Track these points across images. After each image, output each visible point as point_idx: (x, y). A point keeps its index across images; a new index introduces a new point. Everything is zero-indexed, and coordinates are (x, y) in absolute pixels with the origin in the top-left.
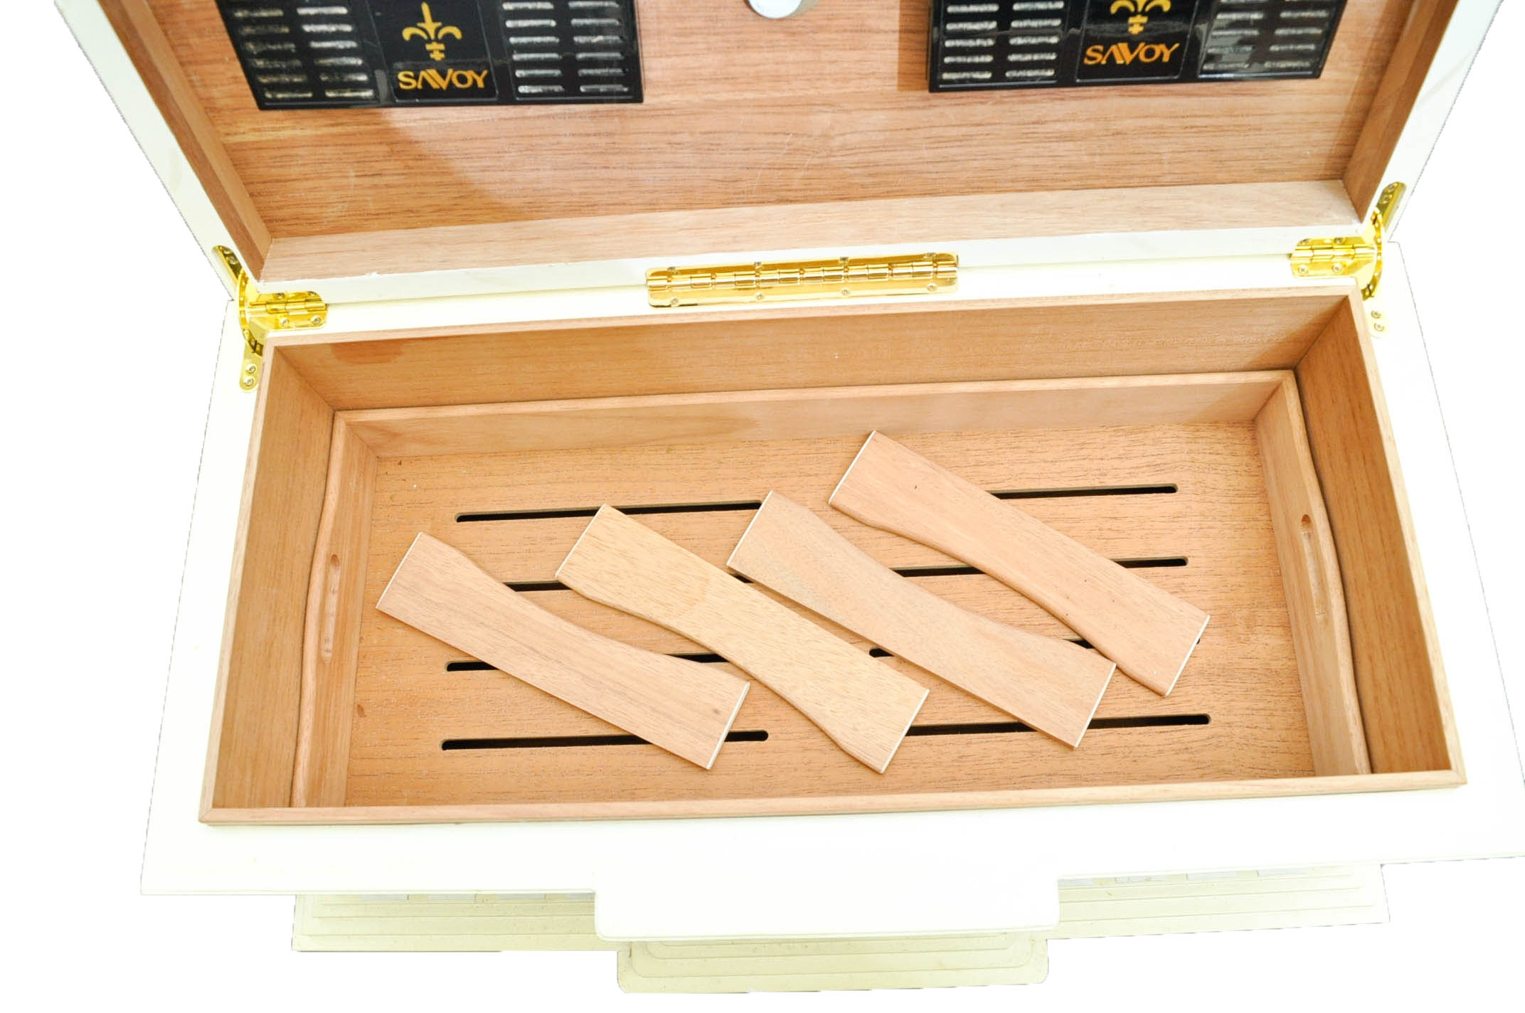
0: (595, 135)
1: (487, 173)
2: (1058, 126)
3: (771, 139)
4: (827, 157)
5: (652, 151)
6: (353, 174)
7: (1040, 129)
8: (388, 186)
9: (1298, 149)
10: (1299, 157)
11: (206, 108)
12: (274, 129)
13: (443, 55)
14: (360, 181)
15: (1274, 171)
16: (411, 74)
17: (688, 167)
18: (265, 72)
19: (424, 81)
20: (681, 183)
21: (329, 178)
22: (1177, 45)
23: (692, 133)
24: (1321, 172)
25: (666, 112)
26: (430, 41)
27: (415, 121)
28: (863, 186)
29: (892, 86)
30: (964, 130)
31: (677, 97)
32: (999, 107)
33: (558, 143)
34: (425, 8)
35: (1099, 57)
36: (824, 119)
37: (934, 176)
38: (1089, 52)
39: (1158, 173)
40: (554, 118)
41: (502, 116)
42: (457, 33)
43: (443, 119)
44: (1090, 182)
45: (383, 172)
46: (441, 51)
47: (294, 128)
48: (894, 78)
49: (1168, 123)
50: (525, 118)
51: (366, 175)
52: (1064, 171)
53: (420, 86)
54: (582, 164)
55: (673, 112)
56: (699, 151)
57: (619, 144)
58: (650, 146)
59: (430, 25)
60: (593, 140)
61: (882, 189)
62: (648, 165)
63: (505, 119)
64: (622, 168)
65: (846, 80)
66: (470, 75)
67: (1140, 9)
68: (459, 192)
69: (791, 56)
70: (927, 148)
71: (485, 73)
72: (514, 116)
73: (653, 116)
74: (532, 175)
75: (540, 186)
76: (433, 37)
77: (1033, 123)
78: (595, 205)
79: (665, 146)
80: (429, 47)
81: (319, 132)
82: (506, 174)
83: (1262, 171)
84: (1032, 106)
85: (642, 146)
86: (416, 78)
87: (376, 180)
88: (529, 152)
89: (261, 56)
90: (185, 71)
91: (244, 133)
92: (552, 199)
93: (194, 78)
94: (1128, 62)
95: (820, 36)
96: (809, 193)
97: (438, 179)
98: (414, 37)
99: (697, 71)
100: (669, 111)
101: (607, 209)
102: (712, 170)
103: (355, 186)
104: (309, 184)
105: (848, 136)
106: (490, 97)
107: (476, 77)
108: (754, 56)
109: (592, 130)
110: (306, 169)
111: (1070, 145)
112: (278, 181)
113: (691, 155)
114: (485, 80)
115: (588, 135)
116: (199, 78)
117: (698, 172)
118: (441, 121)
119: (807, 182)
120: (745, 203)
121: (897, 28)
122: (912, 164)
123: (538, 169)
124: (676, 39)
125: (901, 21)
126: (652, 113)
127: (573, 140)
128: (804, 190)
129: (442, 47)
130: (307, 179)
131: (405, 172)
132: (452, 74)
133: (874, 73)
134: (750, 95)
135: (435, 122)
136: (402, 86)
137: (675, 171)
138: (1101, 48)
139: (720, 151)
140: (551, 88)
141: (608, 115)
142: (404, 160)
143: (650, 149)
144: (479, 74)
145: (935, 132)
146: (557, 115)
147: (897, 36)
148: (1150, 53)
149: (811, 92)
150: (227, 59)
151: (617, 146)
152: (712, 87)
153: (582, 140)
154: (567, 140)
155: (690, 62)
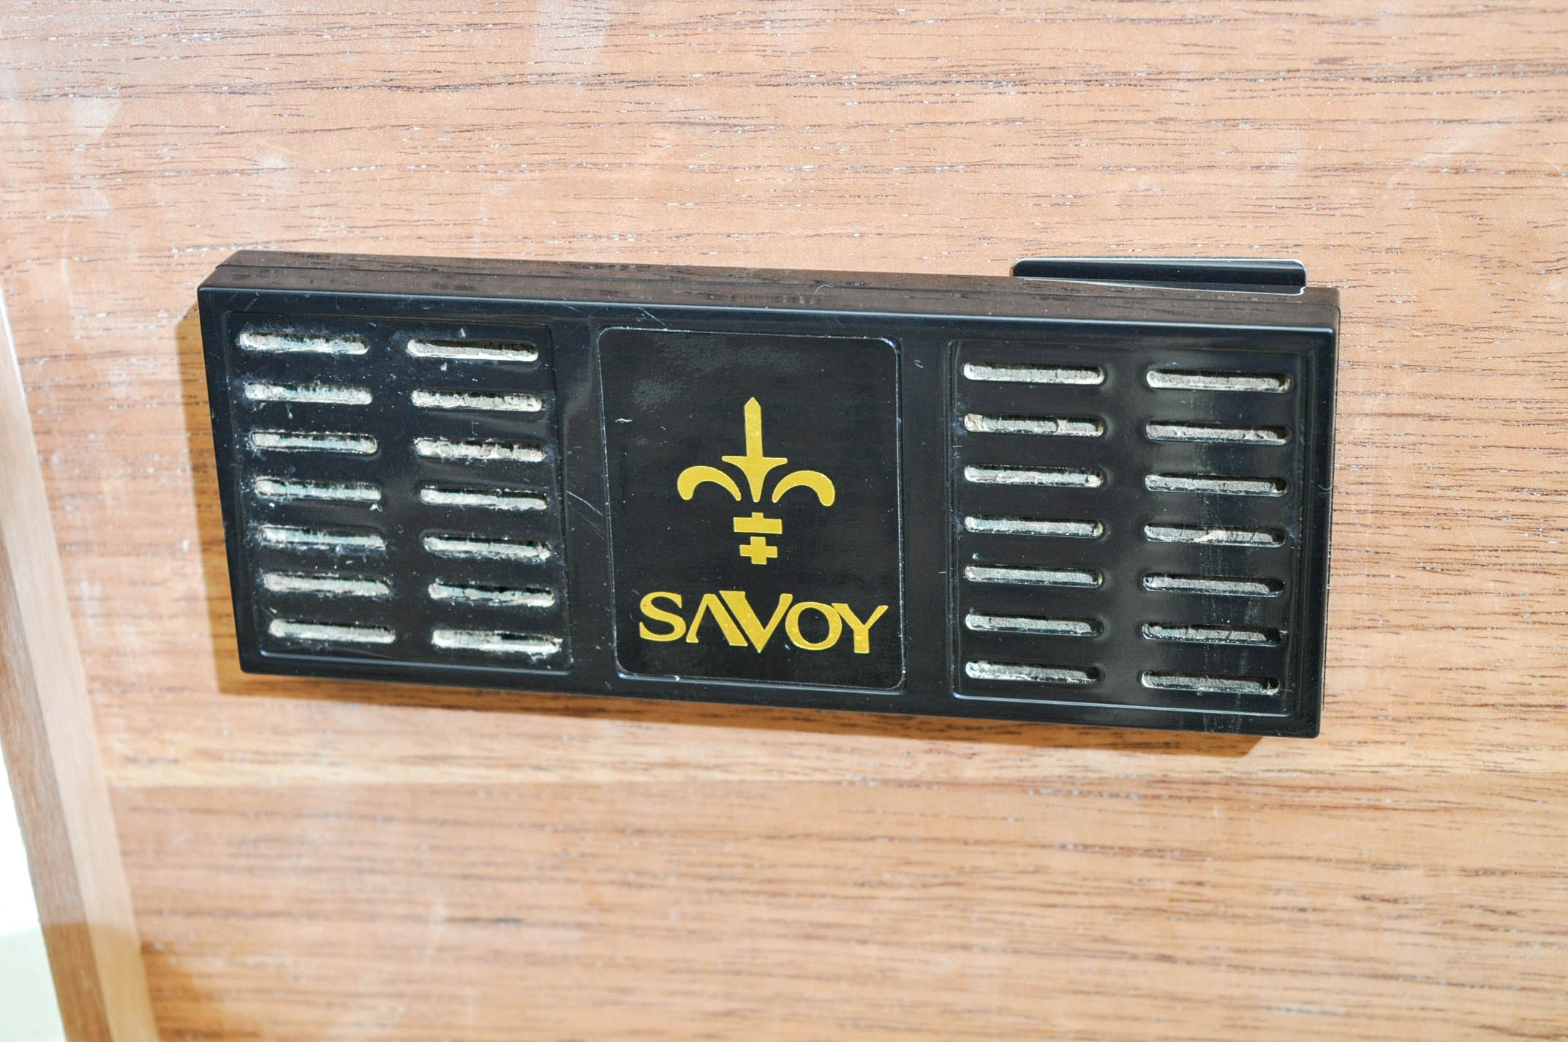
0: (1148, 852)
1: (817, 946)
5: (1309, 916)
6: (441, 911)
8: (533, 959)
11: (93, 678)
12: (261, 758)
13: (773, 552)
14: (455, 935)
16: (677, 599)
17: (1412, 978)
18: (288, 560)
19: (710, 622)
21: (373, 917)
23: (1434, 871)
25: (1365, 798)
26: (746, 508)
27: (649, 767)
33: (1037, 871)
34: (753, 412)
40: (1037, 792)
41: (892, 774)
42: (825, 490)
43: (724, 768)
45: (528, 915)
46: (771, 540)
47: (313, 758)
50: (956, 785)
51: (476, 920)
53: (692, 638)
54: (1096, 940)
55: (1387, 800)
56: (1449, 930)
57: (1214, 886)
58: (1302, 901)
59: (755, 463)
60: (1142, 868)
62: (1293, 962)
63: (901, 784)
64: (1214, 963)
66: (837, 614)
68: (728, 996)
71: (879, 612)
72: (929, 777)
73: (1324, 807)
74: (946, 963)
76: (756, 499)
79: (1350, 903)
80: (740, 525)
81: (377, 778)
82: (873, 951)
85: (1281, 900)
86: (687, 614)
87: (502, 938)
88: (950, 891)
89: (286, 514)
90: (67, 570)
91: (176, 761)
93: (85, 589)
98: (705, 489)
99: (1472, 679)
102: (1485, 993)
103: (442, 949)
104: (314, 931)
106: (879, 684)
107: (853, 621)
109: (1140, 838)
110: (317, 885)
112: (230, 913)
113: (1423, 940)
114: (876, 635)
115: (1127, 851)
116: (97, 590)
117: (1438, 996)
118: (718, 776)
123: (966, 947)
126: (1326, 798)
129: (775, 527)
130: (312, 916)
131: (585, 918)
132: (789, 610)
135: (702, 775)
136: (645, 634)
137: (1370, 985)
139: (1514, 935)
140: (1056, 674)
141: (1196, 793)
142: (595, 883)
143: (1303, 910)
144: (864, 613)
146: (1046, 781)
150: (185, 545)
151: (1207, 892)
152: (1510, 731)
153: (1109, 866)
154: (1060, 862)
155: (1455, 648)
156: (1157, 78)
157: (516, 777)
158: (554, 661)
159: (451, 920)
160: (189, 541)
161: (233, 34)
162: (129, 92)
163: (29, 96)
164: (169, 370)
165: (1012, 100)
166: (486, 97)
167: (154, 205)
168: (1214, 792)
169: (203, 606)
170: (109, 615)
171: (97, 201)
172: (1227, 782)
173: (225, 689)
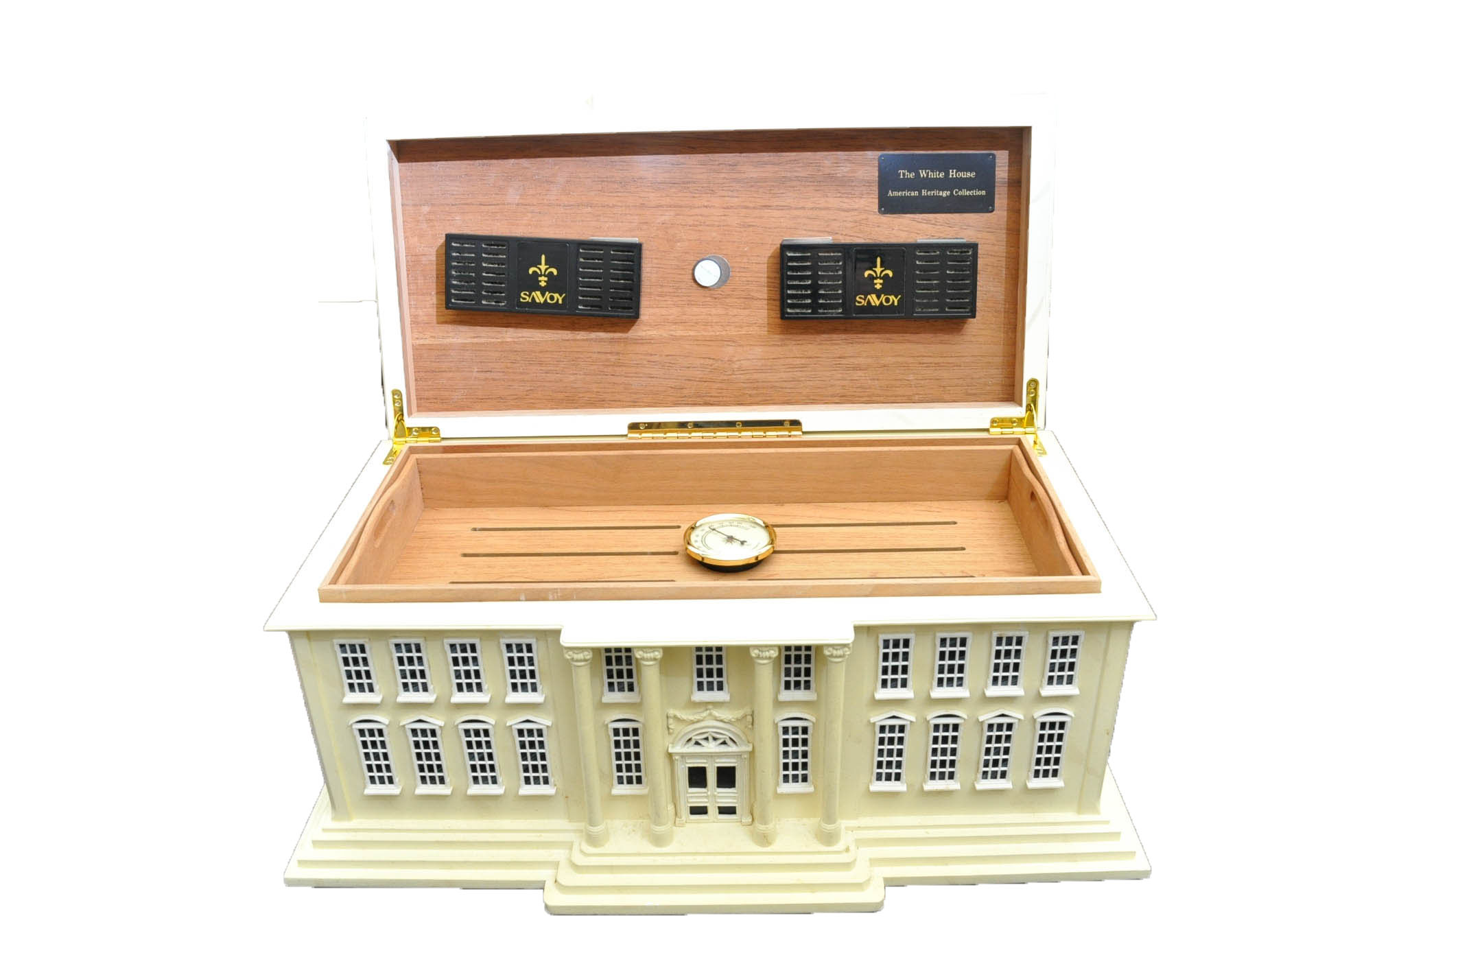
0: (610, 353)
1: (548, 375)
2: (852, 360)
3: (702, 361)
4: (730, 375)
5: (639, 365)
6: (476, 370)
7: (844, 361)
8: (494, 380)
9: (983, 380)
10: (986, 385)
11: (412, 321)
12: (443, 337)
13: (545, 284)
14: (478, 375)
15: (975, 394)
17: (657, 378)
19: (533, 298)
20: (652, 388)
21: (462, 371)
22: (900, 296)
23: (661, 356)
24: (1001, 396)
26: (541, 275)
27: (518, 337)
28: (750, 395)
29: (764, 332)
30: (803, 361)
31: (655, 332)
32: (820, 347)
33: (590, 358)
34: (543, 257)
35: (863, 301)
36: (730, 350)
37: (789, 391)
38: (858, 299)
39: (911, 393)
40: (590, 342)
41: (564, 338)
44: (874, 398)
45: (493, 370)
46: (545, 281)
47: (454, 337)
48: (764, 327)
49: (911, 360)
50: (576, 340)
51: (482, 371)
52: (859, 390)
53: (530, 303)
54: (601, 372)
56: (664, 368)
58: (638, 362)
59: (543, 267)
60: (609, 356)
61: (760, 399)
62: (636, 375)
63: (565, 340)
64: (622, 376)
65: (741, 327)
66: (556, 296)
67: (878, 276)
68: (531, 386)
69: (714, 311)
70: (785, 372)
71: (564, 295)
72: (571, 338)
74: (572, 378)
75: (576, 386)
76: (543, 273)
77: (839, 358)
78: (603, 401)
79: (646, 363)
80: (540, 279)
82: (559, 375)
83: (968, 394)
84: (837, 347)
85: (634, 362)
86: (529, 296)
87: (488, 375)
88: (574, 362)
89: (457, 278)
91: (426, 339)
92: (581, 395)
93: (412, 303)
94: (878, 305)
95: (727, 300)
96: (721, 399)
97: (521, 377)
98: (534, 272)
99: (667, 317)
100: (649, 341)
101: (609, 404)
102: (670, 380)
103: (475, 378)
104: (450, 375)
105: (742, 362)
107: (559, 297)
108: (695, 310)
109: (609, 350)
110: (452, 364)
111: (860, 373)
112: (434, 372)
114: (563, 300)
115: (606, 354)
117: (662, 381)
118: (532, 339)
119: (720, 391)
120: (685, 404)
121: (766, 298)
122: (777, 382)
123: (576, 374)
124: (657, 298)
125: (768, 293)
127: (599, 356)
128: (719, 397)
129: (546, 279)
130: (450, 372)
131: (504, 370)
132: (547, 295)
133: (755, 323)
134: (692, 333)
136: (522, 300)
137: (650, 379)
138: (863, 296)
139: (675, 368)
141: (618, 340)
142: (506, 363)
143: (637, 364)
144: (561, 296)
145: (790, 361)
146: (592, 339)
147: (766, 302)
148: (887, 300)
149: (724, 333)
150: (433, 293)
151: (621, 361)
152: (673, 327)
153: (603, 357)
154: (595, 356)
155: (664, 311)
156: (614, 206)
157: (493, 340)
158: (504, 306)
159: (478, 372)
160: (434, 293)
161: (453, 195)
162: (433, 205)
163: (415, 205)
164: (434, 258)
165: (589, 209)
166: (498, 207)
167: (435, 226)
168: (622, 340)
169: (435, 306)
170: (416, 308)
171: (424, 226)
172: (624, 339)
173: (438, 323)
